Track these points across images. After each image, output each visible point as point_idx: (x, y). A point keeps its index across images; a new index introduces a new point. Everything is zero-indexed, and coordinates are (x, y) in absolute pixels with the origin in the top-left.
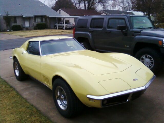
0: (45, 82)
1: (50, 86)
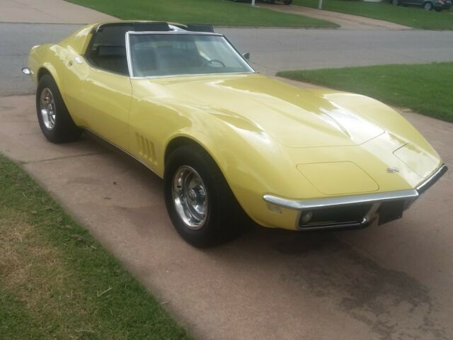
0: (141, 153)
1: (156, 163)
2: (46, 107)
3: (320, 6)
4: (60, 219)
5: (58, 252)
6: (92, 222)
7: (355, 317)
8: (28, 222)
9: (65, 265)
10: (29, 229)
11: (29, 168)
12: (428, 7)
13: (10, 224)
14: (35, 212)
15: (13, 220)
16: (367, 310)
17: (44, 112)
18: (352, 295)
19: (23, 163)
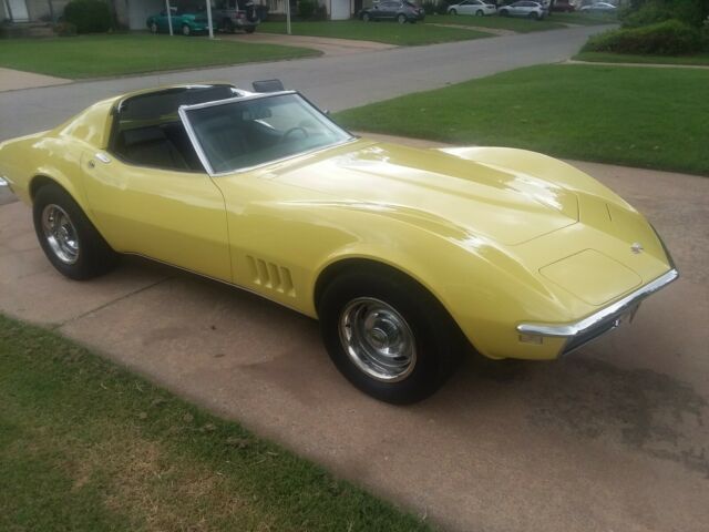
0: (258, 282)
1: (293, 295)
2: (55, 232)
3: (289, 31)
4: (189, 417)
5: (228, 481)
6: (225, 403)
7: (656, 455)
8: (144, 437)
9: (256, 502)
10: (154, 449)
11: (71, 331)
12: (402, 19)
13: (121, 450)
14: (143, 415)
15: (120, 440)
16: (659, 440)
17: (52, 240)
18: (626, 422)
19: (56, 326)
